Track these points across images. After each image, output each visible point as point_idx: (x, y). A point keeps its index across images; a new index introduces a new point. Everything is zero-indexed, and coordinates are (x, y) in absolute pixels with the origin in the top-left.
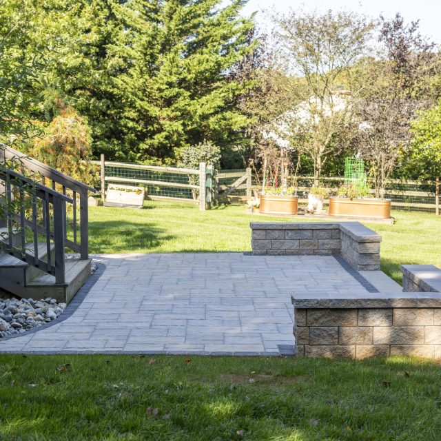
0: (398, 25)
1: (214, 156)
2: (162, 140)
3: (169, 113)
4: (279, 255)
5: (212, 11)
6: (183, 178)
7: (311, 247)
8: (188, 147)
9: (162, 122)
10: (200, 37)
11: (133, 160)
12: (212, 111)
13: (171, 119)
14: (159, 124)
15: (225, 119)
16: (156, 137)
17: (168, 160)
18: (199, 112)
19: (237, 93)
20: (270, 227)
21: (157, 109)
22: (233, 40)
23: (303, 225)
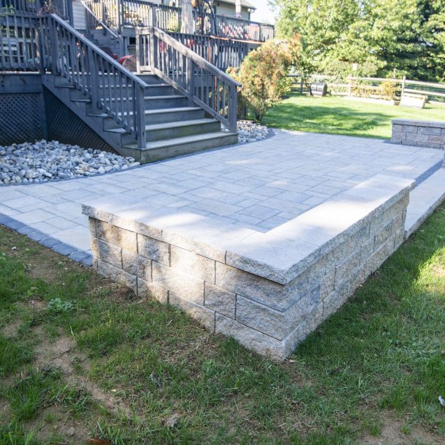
4: (411, 145)
7: (439, 142)
11: (436, 81)
20: (406, 123)
23: (433, 124)
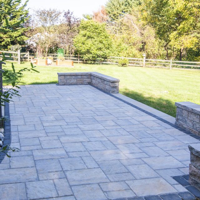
0: (69, 13)
1: (20, 48)
2: (4, 44)
3: (6, 36)
5: (17, 8)
6: (11, 55)
7: (81, 82)
8: (12, 46)
9: (4, 38)
10: (14, 15)
12: (18, 36)
13: (6, 38)
14: (3, 39)
15: (21, 38)
16: (2, 43)
17: (6, 49)
18: (15, 36)
19: (25, 31)
20: (66, 75)
21: (3, 35)
22: (23, 16)
